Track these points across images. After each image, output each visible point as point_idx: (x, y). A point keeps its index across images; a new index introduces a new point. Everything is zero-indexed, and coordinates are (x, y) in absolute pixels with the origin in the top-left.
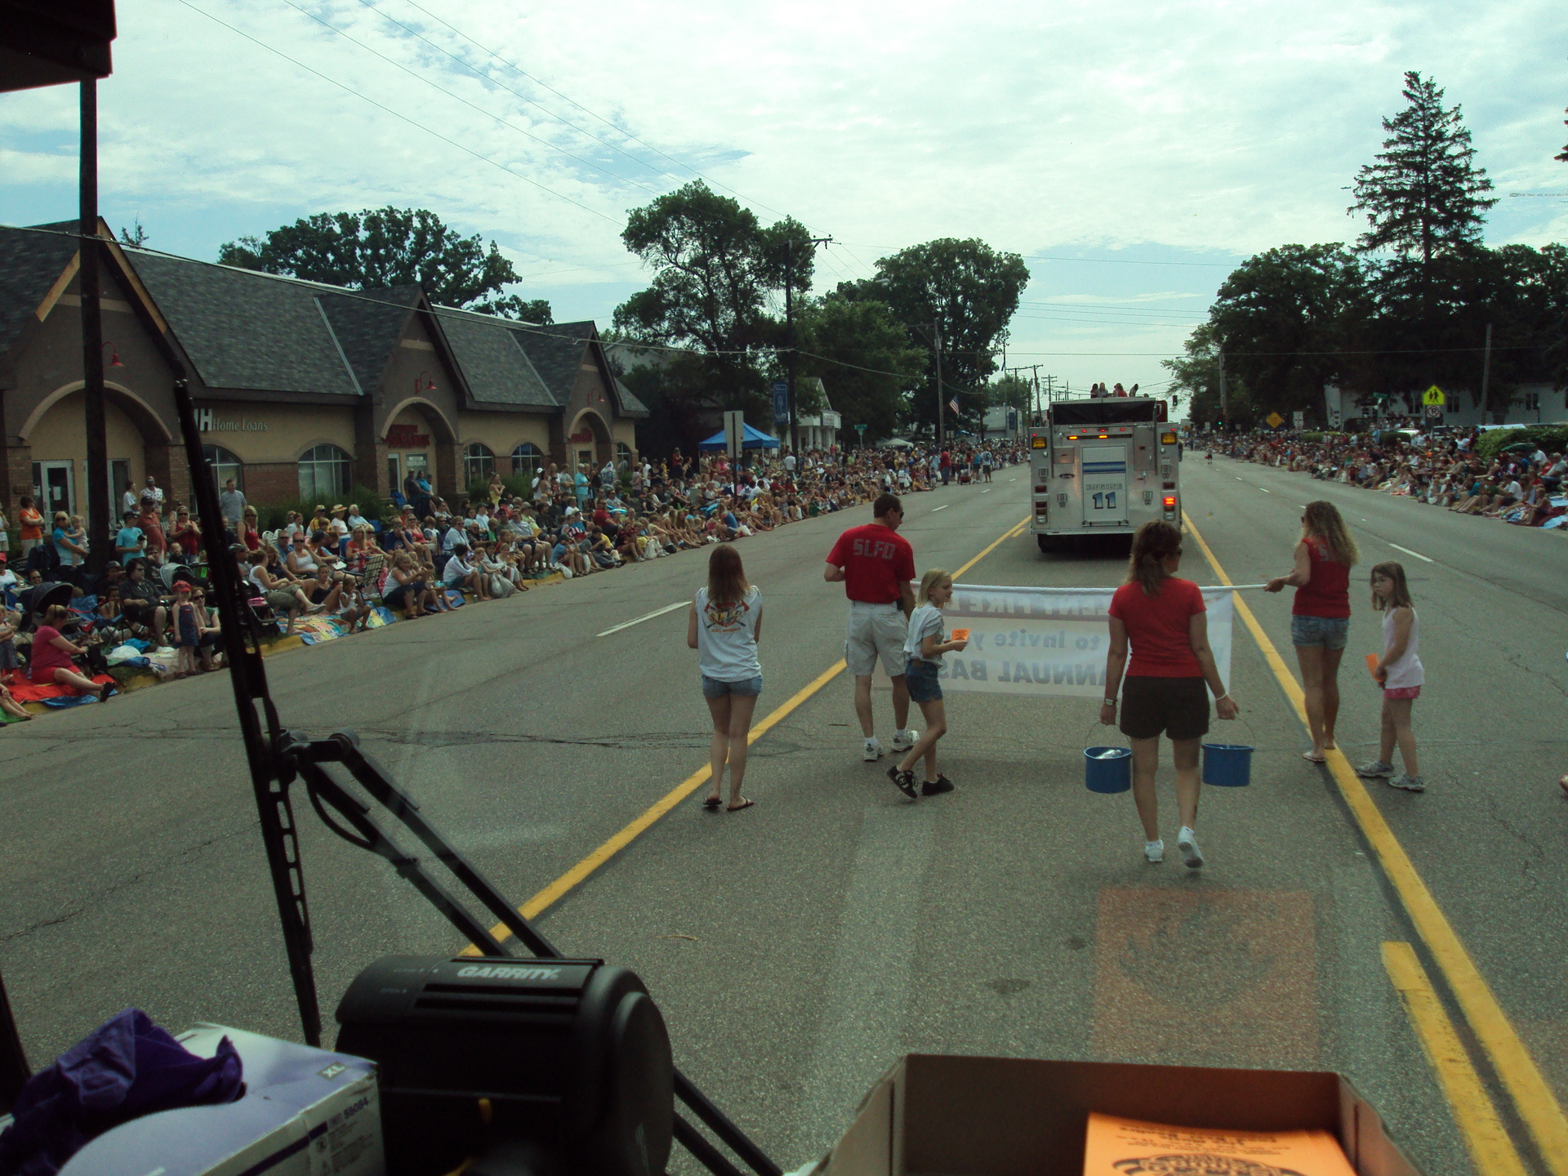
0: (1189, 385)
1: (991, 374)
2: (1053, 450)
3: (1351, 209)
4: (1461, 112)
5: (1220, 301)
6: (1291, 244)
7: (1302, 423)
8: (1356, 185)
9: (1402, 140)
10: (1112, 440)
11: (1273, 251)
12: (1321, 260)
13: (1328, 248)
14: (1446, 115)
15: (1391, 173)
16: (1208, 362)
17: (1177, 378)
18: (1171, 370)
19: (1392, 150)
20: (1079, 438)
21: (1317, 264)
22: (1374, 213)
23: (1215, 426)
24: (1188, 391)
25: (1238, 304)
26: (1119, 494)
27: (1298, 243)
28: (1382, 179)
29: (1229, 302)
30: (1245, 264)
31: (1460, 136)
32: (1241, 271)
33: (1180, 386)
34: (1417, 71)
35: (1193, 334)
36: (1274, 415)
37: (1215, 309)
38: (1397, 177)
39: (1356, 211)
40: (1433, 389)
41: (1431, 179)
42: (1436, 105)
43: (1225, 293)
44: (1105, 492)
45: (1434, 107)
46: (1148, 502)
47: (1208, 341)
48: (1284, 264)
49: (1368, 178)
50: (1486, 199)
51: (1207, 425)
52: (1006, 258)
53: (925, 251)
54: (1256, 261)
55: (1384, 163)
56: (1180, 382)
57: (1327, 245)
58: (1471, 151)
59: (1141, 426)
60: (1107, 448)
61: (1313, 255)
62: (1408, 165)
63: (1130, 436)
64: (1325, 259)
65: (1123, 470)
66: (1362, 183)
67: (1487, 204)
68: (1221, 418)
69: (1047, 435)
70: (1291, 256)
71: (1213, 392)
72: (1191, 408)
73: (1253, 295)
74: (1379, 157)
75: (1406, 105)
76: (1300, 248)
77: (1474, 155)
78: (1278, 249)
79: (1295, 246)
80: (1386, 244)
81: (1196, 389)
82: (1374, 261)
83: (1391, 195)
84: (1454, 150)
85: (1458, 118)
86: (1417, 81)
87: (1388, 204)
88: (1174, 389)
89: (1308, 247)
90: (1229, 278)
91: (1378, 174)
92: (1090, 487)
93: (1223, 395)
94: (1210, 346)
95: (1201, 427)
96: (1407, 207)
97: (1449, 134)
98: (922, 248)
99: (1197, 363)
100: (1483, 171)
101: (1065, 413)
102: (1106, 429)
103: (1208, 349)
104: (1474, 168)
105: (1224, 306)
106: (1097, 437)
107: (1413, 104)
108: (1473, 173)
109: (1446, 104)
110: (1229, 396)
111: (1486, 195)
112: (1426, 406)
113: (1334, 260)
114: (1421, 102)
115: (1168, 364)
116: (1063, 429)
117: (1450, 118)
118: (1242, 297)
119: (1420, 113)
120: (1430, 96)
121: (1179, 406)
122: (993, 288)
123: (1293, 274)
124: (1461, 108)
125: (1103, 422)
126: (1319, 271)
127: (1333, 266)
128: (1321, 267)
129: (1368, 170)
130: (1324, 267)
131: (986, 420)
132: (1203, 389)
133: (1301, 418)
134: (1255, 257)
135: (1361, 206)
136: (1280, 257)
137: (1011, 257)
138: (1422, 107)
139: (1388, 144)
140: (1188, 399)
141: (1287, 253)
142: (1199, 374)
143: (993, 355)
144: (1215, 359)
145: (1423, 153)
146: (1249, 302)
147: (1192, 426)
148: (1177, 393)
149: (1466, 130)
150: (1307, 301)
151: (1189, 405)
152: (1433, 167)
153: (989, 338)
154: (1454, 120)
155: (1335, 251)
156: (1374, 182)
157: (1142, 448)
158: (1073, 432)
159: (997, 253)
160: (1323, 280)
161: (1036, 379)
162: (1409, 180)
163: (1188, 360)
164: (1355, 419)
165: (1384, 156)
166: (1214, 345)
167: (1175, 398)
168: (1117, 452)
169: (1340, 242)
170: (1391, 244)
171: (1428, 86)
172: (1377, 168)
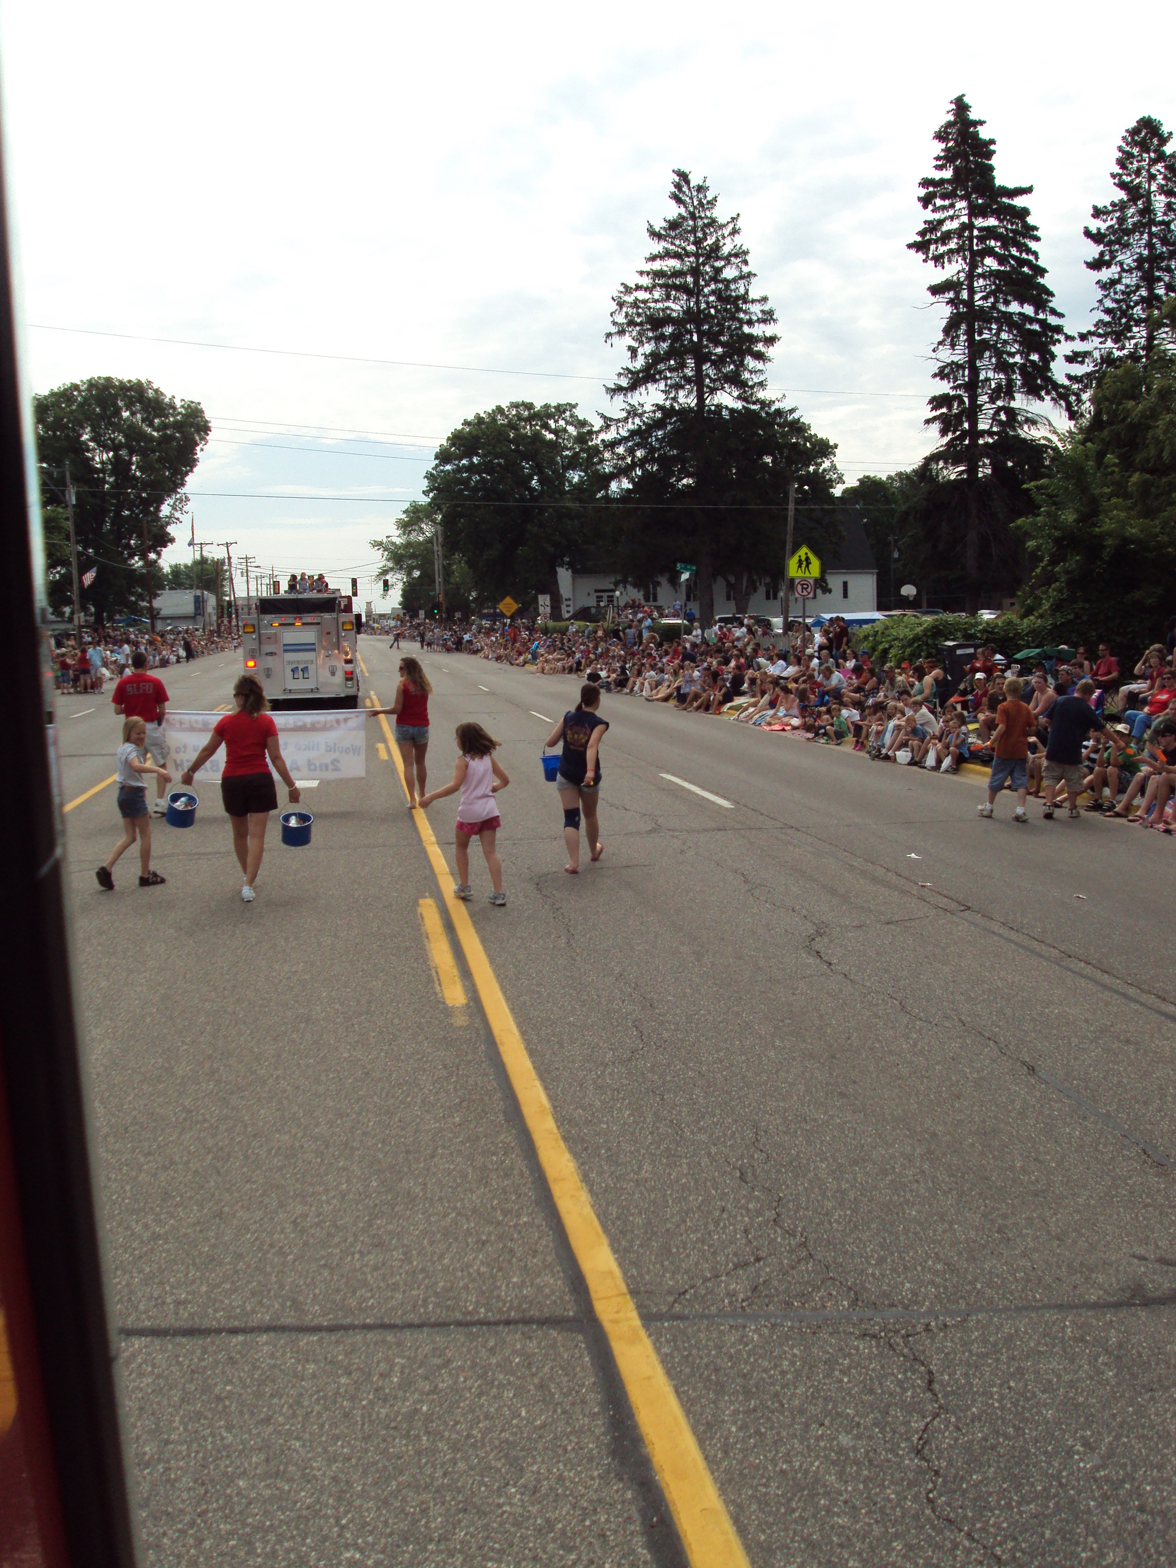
0: (401, 568)
1: (165, 547)
2: (260, 634)
3: (609, 335)
4: (740, 224)
5: (437, 466)
6: (520, 400)
7: (548, 610)
8: (614, 306)
9: (668, 254)
10: (307, 627)
11: (499, 410)
12: (552, 423)
13: (560, 409)
14: (721, 227)
15: (657, 294)
16: (420, 543)
17: (388, 560)
18: (381, 551)
19: (657, 265)
20: (281, 625)
21: (546, 426)
22: (635, 344)
23: (430, 615)
24: (399, 576)
25: (459, 470)
26: (311, 668)
27: (527, 400)
28: (645, 302)
29: (448, 467)
30: (466, 423)
31: (736, 255)
32: (461, 432)
33: (392, 569)
34: (687, 171)
35: (404, 512)
36: (508, 600)
37: (432, 475)
38: (662, 301)
39: (615, 339)
40: (804, 551)
41: (703, 306)
42: (708, 214)
43: (443, 456)
44: (301, 667)
45: (707, 217)
46: (333, 674)
47: (420, 520)
48: (512, 426)
49: (630, 299)
50: (768, 335)
51: (422, 614)
52: (182, 407)
53: (80, 391)
54: (480, 420)
55: (646, 281)
56: (390, 564)
57: (559, 405)
58: (750, 275)
59: (327, 616)
60: (300, 633)
61: (545, 415)
62: (676, 288)
63: (318, 624)
64: (556, 421)
65: (314, 650)
66: (621, 305)
67: (771, 340)
68: (437, 605)
69: (255, 622)
70: (519, 417)
71: (427, 577)
72: (403, 596)
73: (475, 460)
74: (641, 273)
75: (674, 211)
76: (529, 406)
77: (753, 280)
78: (504, 406)
79: (523, 404)
80: (649, 385)
81: (409, 574)
82: (636, 404)
83: (656, 322)
84: (729, 273)
85: (735, 232)
86: (688, 182)
87: (650, 334)
88: (385, 572)
89: (538, 406)
90: (449, 439)
91: (642, 295)
92: (289, 663)
93: (439, 579)
94: (423, 526)
95: (415, 615)
96: (675, 337)
97: (726, 250)
98: (75, 387)
99: (408, 545)
100: (764, 299)
101: (268, 606)
102: (301, 618)
103: (421, 529)
104: (753, 294)
105: (442, 471)
106: (293, 624)
107: (682, 211)
108: (753, 301)
109: (721, 213)
110: (446, 581)
111: (768, 330)
112: (792, 580)
113: (567, 423)
114: (692, 209)
115: (378, 544)
116: (267, 618)
117: (726, 232)
118: (464, 462)
119: (691, 223)
120: (701, 204)
121: (390, 592)
122: (166, 440)
123: (521, 438)
124: (740, 219)
125: (298, 613)
126: (550, 436)
127: (565, 430)
128: (551, 431)
129: (628, 290)
130: (555, 432)
131: (157, 603)
132: (416, 574)
133: (548, 603)
134: (478, 416)
135: (621, 332)
136: (507, 417)
137: (189, 406)
138: (693, 216)
139: (653, 258)
140: (400, 585)
141: (514, 412)
142: (413, 556)
143: (168, 524)
144: (429, 541)
145: (695, 272)
146: (471, 468)
147: (404, 614)
148: (388, 577)
149: (744, 248)
150: (538, 469)
151: (400, 592)
152: (706, 290)
153: (161, 501)
154: (730, 234)
155: (568, 413)
156: (635, 304)
157: (328, 633)
158: (274, 621)
159: (169, 396)
160: (554, 446)
161: (229, 558)
162: (676, 307)
163: (398, 541)
164: (589, 608)
165: (648, 274)
166: (427, 524)
167: (386, 583)
168: (309, 636)
169: (573, 403)
170: (656, 386)
171: (700, 189)
172: (638, 288)
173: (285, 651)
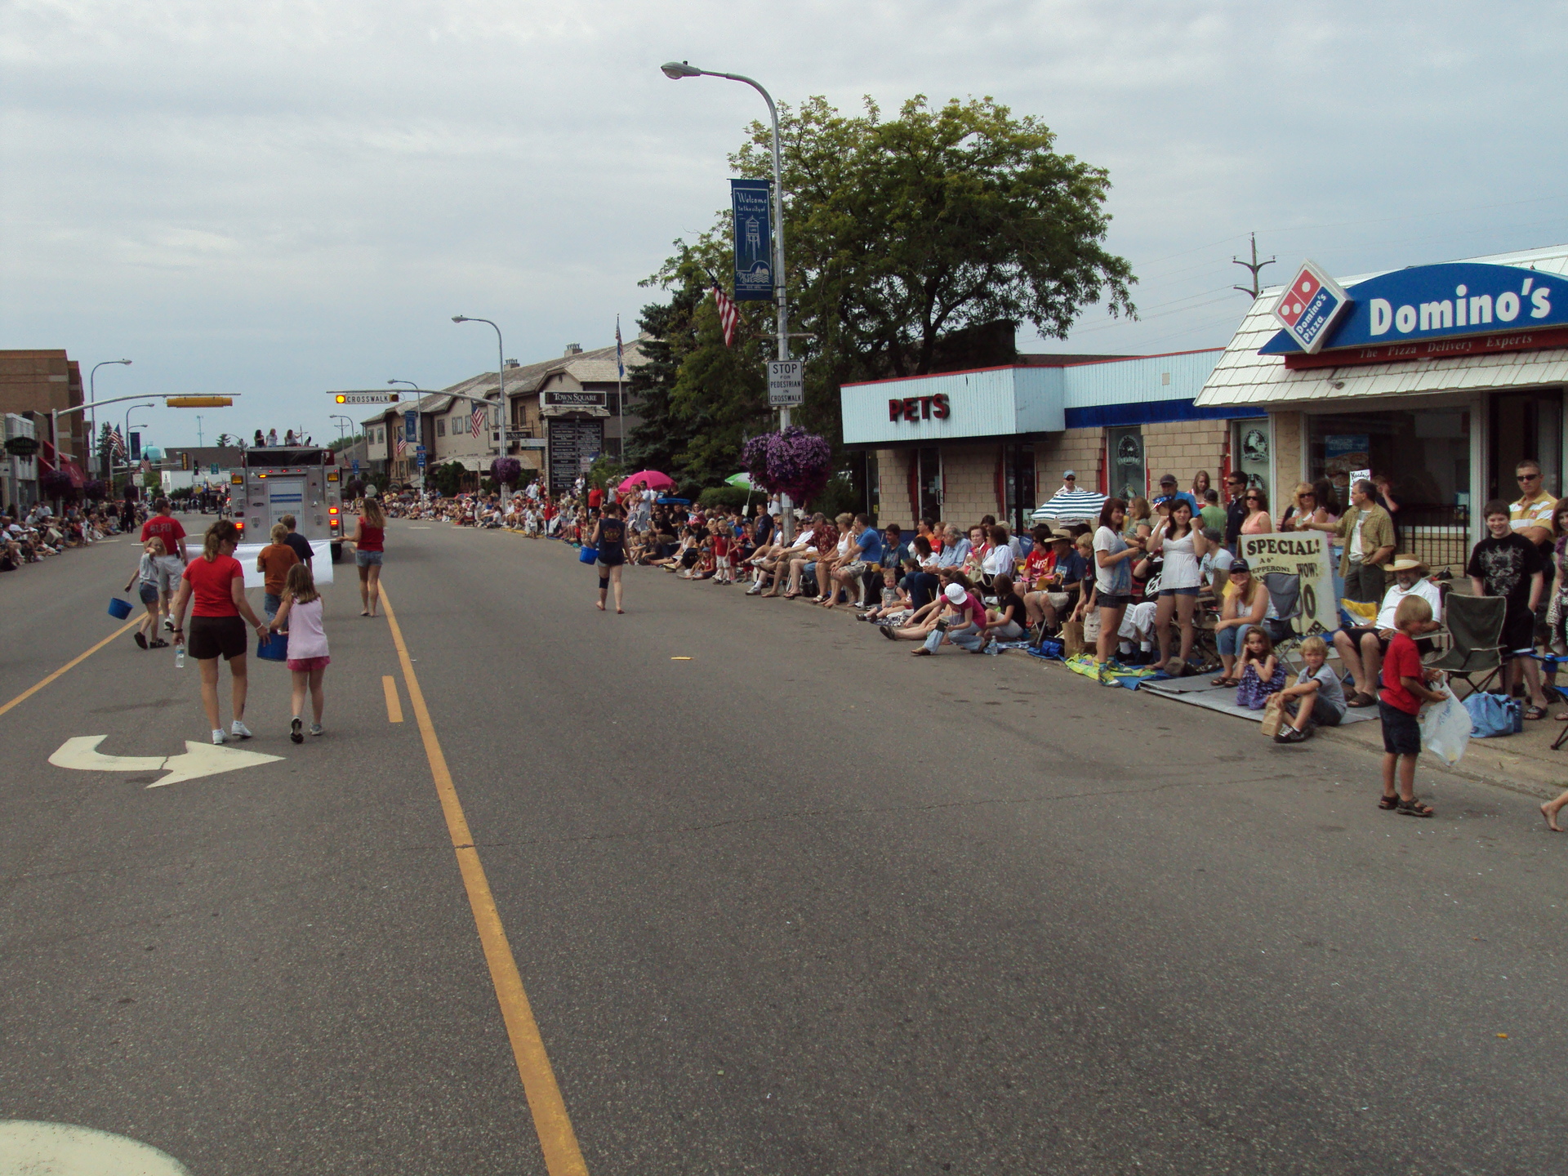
173: (272, 501)
